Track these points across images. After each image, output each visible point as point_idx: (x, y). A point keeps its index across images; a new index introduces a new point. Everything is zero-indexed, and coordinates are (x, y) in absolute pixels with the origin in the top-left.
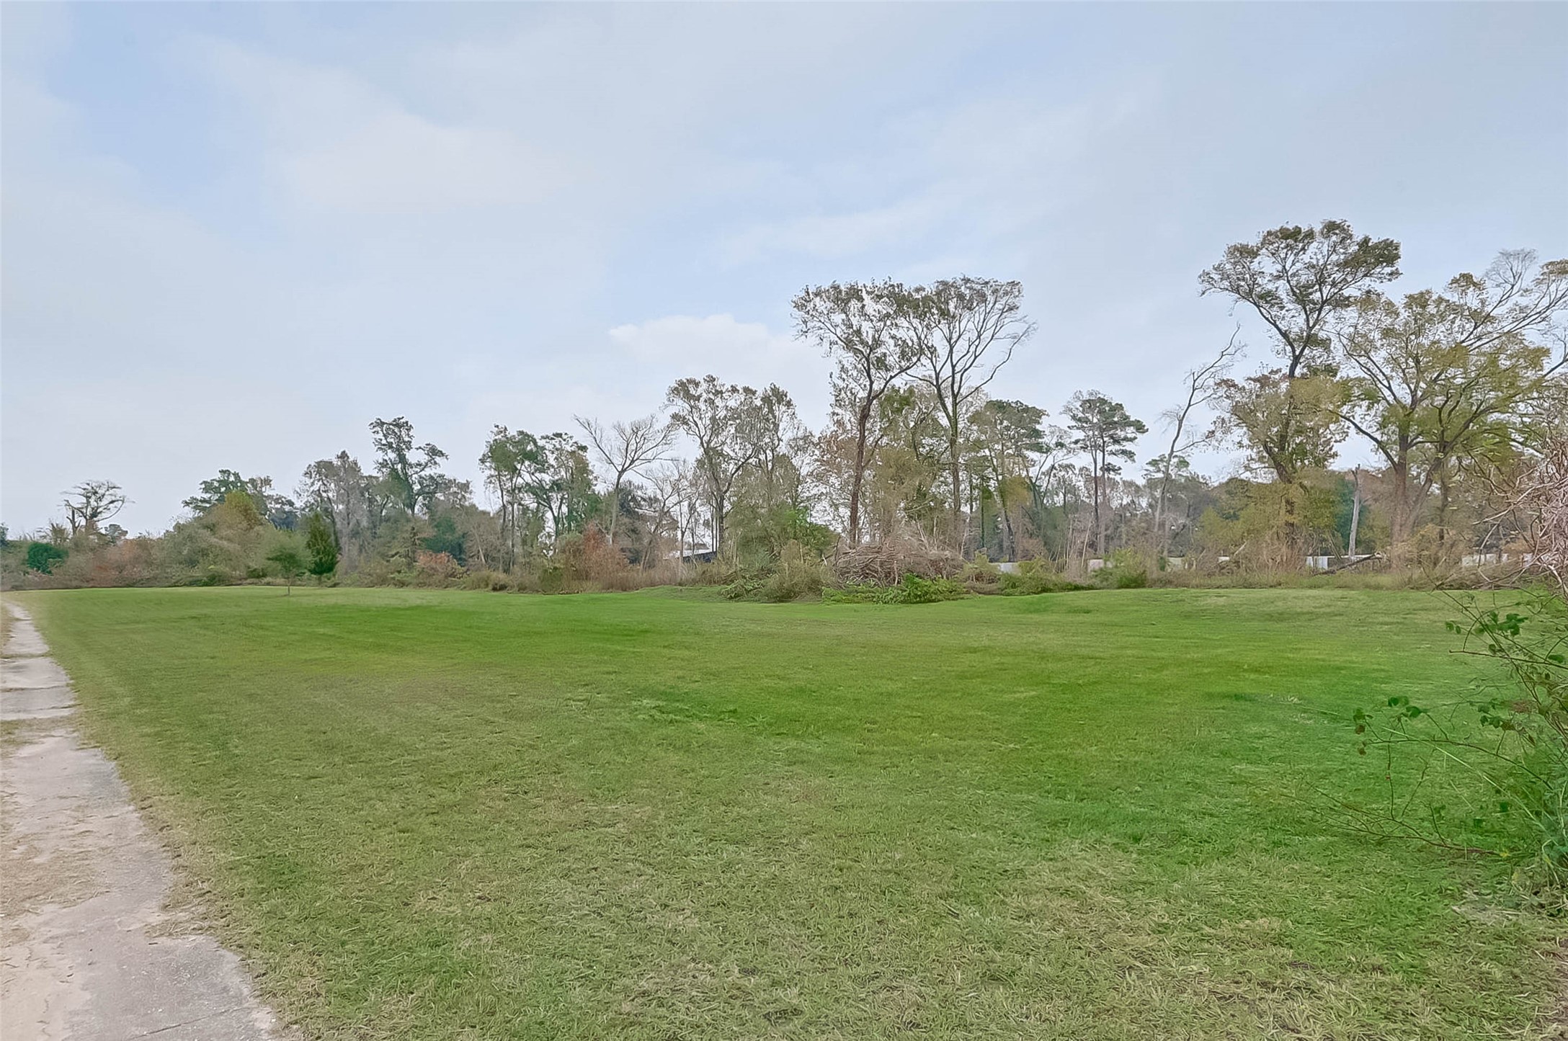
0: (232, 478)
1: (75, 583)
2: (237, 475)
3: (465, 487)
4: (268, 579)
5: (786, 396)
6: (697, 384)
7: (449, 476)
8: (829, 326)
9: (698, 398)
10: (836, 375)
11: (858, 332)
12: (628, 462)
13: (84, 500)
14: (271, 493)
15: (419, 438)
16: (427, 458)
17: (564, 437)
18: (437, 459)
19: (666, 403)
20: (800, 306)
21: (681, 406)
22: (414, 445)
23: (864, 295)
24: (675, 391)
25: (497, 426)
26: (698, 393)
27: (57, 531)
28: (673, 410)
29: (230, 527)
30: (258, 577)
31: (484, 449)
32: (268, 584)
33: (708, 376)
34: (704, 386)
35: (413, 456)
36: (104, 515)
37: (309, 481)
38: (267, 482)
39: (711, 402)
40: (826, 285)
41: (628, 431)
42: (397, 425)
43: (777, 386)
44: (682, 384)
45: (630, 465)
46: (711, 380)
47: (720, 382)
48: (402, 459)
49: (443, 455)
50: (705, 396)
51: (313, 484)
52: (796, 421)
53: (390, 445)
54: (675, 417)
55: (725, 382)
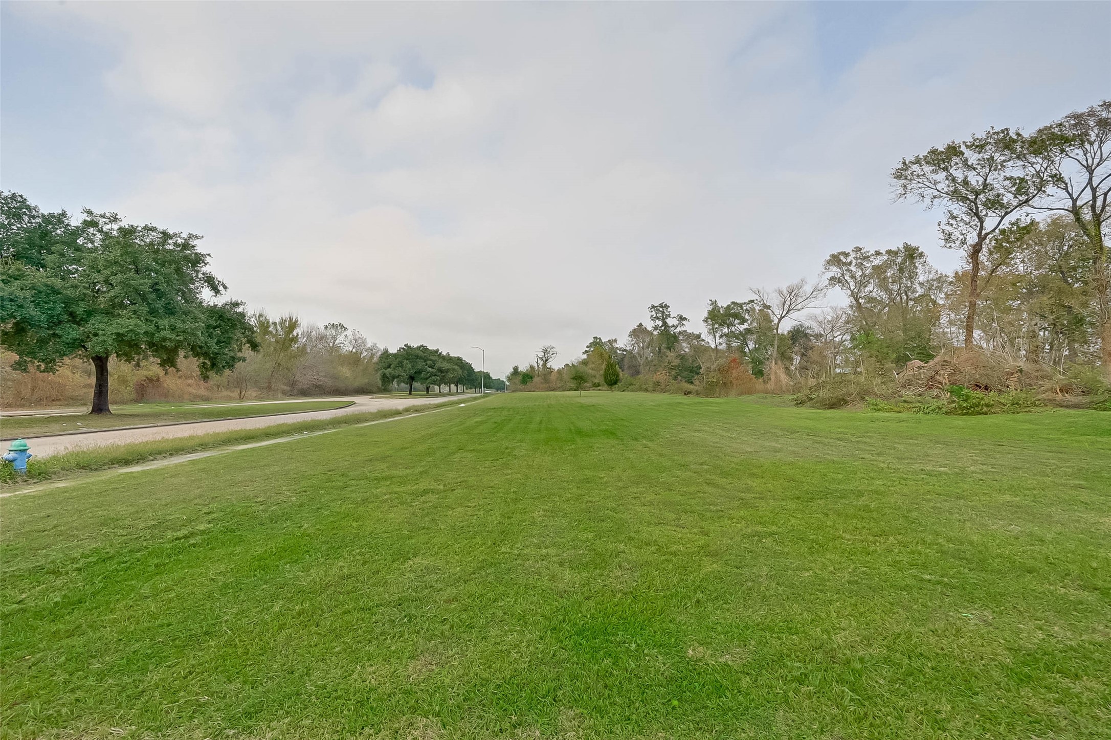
0: (598, 340)
1: (533, 389)
2: (600, 339)
3: (699, 336)
4: (599, 388)
5: (918, 250)
6: (846, 255)
7: (689, 331)
8: (928, 184)
9: (850, 263)
10: (944, 222)
11: (966, 182)
12: (785, 313)
13: (543, 354)
14: (617, 346)
15: (674, 311)
16: (678, 322)
17: (756, 302)
18: (684, 322)
19: (824, 271)
20: (899, 175)
21: (835, 271)
22: (672, 316)
23: (963, 148)
24: (829, 262)
25: (711, 301)
26: (849, 260)
27: (532, 367)
28: (830, 275)
29: (593, 363)
30: (597, 387)
31: (706, 315)
32: (599, 390)
33: (855, 248)
34: (853, 255)
35: (670, 322)
36: (550, 360)
37: (630, 339)
38: (615, 341)
39: (859, 265)
40: (923, 153)
41: (785, 292)
42: (662, 307)
43: (909, 244)
44: (833, 256)
45: (787, 313)
46: (858, 249)
47: (865, 250)
48: (665, 324)
49: (686, 319)
50: (854, 262)
51: (632, 341)
52: (927, 267)
53: (658, 318)
54: (832, 279)
55: (870, 249)
